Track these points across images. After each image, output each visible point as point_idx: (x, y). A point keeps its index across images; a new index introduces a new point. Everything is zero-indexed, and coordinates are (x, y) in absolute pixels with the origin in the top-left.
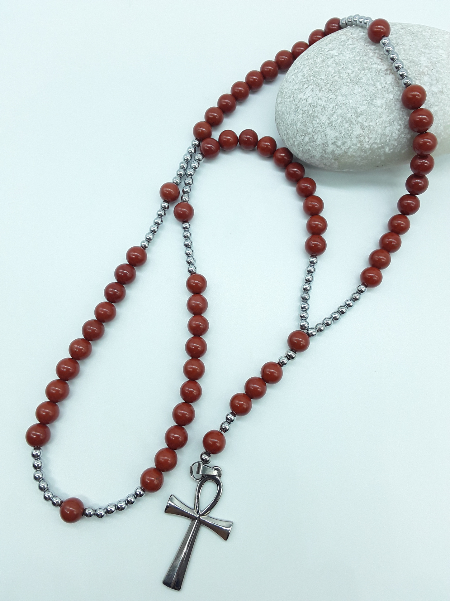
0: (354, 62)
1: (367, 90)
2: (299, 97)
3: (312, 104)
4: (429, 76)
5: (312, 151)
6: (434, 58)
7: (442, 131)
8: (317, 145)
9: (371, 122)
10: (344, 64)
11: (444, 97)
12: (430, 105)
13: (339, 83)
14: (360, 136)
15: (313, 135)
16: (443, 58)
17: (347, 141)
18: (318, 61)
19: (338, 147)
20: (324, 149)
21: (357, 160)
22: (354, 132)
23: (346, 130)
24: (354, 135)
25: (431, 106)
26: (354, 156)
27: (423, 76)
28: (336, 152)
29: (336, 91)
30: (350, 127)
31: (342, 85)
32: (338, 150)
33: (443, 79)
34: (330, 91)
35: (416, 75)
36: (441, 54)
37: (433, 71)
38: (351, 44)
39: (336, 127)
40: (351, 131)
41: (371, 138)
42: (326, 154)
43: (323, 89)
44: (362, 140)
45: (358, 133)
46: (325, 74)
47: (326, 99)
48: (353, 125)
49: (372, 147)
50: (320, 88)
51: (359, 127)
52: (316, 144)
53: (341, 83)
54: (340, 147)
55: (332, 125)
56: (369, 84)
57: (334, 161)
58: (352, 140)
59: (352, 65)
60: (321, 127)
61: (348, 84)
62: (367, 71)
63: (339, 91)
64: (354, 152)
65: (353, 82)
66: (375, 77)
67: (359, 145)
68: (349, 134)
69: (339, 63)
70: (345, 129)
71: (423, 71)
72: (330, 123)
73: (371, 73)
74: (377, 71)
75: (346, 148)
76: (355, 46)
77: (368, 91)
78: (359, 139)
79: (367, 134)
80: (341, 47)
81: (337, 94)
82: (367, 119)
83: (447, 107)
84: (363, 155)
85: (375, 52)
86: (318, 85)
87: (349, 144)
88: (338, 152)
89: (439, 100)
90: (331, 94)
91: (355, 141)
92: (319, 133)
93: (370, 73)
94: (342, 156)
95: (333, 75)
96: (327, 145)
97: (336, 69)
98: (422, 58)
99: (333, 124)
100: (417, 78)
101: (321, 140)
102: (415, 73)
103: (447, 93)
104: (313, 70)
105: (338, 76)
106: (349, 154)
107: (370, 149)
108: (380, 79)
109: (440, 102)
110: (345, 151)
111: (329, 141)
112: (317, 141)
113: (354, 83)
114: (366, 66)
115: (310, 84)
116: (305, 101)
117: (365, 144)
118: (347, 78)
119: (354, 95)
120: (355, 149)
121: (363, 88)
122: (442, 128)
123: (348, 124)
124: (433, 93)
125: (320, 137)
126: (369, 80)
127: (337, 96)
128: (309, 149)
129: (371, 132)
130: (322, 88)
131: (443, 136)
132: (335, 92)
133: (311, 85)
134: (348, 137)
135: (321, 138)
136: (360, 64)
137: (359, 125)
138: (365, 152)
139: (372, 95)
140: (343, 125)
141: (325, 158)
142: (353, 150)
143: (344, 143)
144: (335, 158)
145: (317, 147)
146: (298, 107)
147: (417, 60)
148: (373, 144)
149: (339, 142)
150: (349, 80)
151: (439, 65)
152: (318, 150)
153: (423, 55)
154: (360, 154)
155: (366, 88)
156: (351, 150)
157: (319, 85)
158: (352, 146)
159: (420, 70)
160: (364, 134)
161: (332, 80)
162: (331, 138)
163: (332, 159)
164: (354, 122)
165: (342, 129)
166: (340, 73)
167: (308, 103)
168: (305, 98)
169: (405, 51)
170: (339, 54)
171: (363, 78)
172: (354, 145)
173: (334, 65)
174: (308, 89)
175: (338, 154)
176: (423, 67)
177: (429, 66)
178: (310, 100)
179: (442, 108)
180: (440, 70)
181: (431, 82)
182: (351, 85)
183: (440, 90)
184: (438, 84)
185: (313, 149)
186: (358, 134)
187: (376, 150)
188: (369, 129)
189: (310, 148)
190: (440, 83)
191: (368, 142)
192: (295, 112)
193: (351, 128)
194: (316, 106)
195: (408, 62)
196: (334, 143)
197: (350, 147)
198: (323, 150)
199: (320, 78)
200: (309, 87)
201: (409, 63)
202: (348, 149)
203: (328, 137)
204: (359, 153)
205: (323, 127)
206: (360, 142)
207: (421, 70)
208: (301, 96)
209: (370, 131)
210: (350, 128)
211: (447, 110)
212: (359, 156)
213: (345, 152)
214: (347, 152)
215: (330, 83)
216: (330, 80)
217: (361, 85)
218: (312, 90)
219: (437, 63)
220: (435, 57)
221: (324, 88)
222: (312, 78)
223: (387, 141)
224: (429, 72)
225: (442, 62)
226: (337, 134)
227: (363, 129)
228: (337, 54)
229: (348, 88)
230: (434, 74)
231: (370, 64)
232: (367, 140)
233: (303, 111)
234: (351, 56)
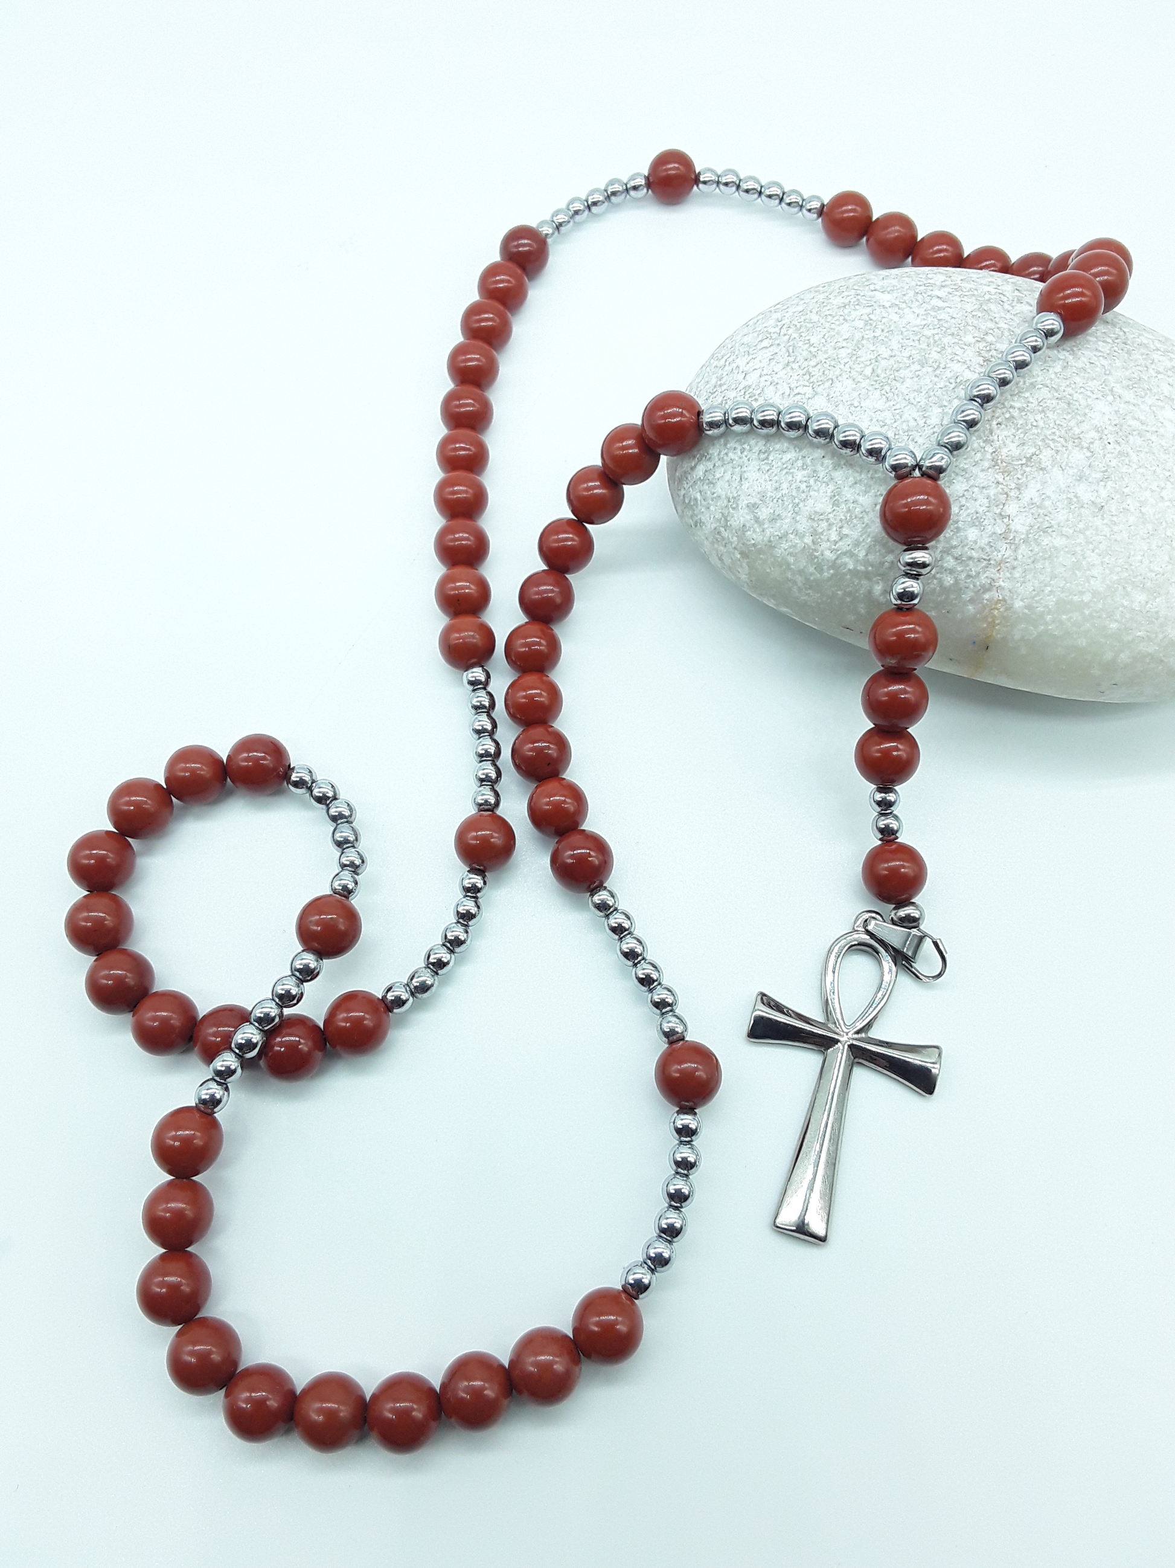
0: (911, 336)
1: (897, 411)
2: (738, 362)
3: (751, 390)
4: (1089, 454)
5: (699, 507)
6: (1134, 418)
7: (1050, 612)
8: (715, 495)
9: (864, 496)
10: (886, 330)
11: (1098, 522)
12: (1046, 524)
13: (842, 366)
14: (821, 517)
15: (717, 465)
16: (1162, 430)
17: (784, 515)
18: (835, 302)
19: (757, 520)
20: (726, 512)
21: (795, 583)
22: (811, 502)
23: (793, 487)
24: (807, 508)
25: (1050, 530)
26: (788, 564)
27: (1070, 448)
28: (749, 533)
29: (821, 383)
30: (805, 482)
31: (845, 376)
32: (754, 531)
33: (1126, 479)
34: (807, 377)
35: (1053, 437)
36: (1162, 420)
37: (1109, 446)
38: (938, 297)
39: (774, 468)
40: (804, 496)
41: (847, 536)
42: (726, 527)
43: (795, 366)
44: (821, 530)
45: (819, 507)
46: (824, 335)
47: (788, 392)
48: (816, 481)
49: (839, 562)
50: (791, 359)
51: (829, 494)
52: (713, 490)
53: (847, 368)
54: (764, 524)
55: (767, 458)
56: (912, 401)
57: (739, 556)
58: (798, 518)
59: (901, 341)
60: (741, 453)
61: (860, 378)
62: (930, 370)
63: (827, 384)
64: (790, 554)
65: (877, 378)
66: (939, 393)
67: (808, 540)
68: (797, 501)
69: (874, 325)
70: (790, 483)
71: (1081, 436)
72: (764, 453)
73: (936, 379)
74: (952, 381)
75: (776, 533)
76: (946, 304)
77: (898, 417)
78: (815, 525)
79: (841, 520)
80: (911, 293)
81: (820, 390)
82: (856, 483)
83: (1093, 551)
84: (811, 574)
85: (982, 339)
86: (791, 351)
87: (785, 527)
88: (754, 536)
89: (1081, 526)
90: (807, 384)
91: (803, 525)
92: (729, 466)
93: (933, 378)
94: (760, 552)
95: (839, 345)
96: (734, 506)
97: (858, 335)
98: (1101, 406)
99: (771, 458)
100: (1052, 445)
101: (727, 484)
102: (1054, 430)
103: (1115, 519)
104: (808, 316)
105: (850, 351)
106: (778, 552)
107: (834, 565)
108: (950, 402)
109: (1080, 532)
110: (770, 541)
111: (742, 497)
112: (719, 484)
113: (876, 381)
114: (934, 355)
115: (777, 342)
116: (741, 377)
117: (825, 545)
118: (868, 363)
119: (857, 409)
120: (795, 546)
121: (892, 403)
122: (1051, 601)
123: (805, 472)
124: (1075, 500)
125: (728, 476)
126: (919, 391)
127: (817, 394)
128: (696, 499)
129: (851, 519)
130: (794, 362)
131: (1047, 624)
132: (818, 384)
133: (778, 345)
134: (790, 506)
135: (728, 481)
136: (924, 346)
137: (831, 487)
138: (819, 568)
139: (902, 429)
140: (791, 471)
141: (723, 539)
142: (790, 547)
143: (774, 519)
144: (744, 549)
145: (713, 501)
146: (721, 386)
147: (1083, 402)
148: (844, 553)
149: (764, 510)
150: (868, 371)
151: (1139, 441)
152: (712, 508)
153: (1108, 398)
154: (805, 567)
155: (898, 406)
156: (785, 545)
157: (793, 352)
158: (792, 536)
159: (1075, 429)
160: (831, 516)
161: (830, 353)
162: (751, 490)
163: (735, 548)
164: (821, 476)
165: (786, 479)
166: (859, 346)
167: (744, 383)
168: (745, 369)
169: (1064, 368)
170: (892, 305)
171: (908, 380)
172: (796, 533)
173: (860, 324)
174: (764, 351)
175: (753, 542)
176: (1085, 427)
177: (1106, 432)
178: (752, 379)
179: (1078, 549)
180: (1131, 453)
181: (1087, 471)
182: (865, 384)
183: (1099, 501)
184: (1102, 483)
185: (703, 502)
186: (817, 509)
187: (848, 577)
188: (849, 510)
189: (698, 496)
190: (1110, 483)
191: (836, 543)
192: (710, 394)
193: (807, 487)
194: (757, 397)
195: (1054, 396)
196: (752, 507)
197: (786, 534)
198: (723, 514)
199: (807, 338)
200: (769, 349)
201: (1054, 402)
202: (780, 538)
203: (746, 485)
204: (803, 563)
205: (745, 453)
206: (814, 533)
207: (1077, 431)
208: (741, 362)
209: (851, 516)
210: (803, 486)
211: (1090, 560)
212: (801, 572)
213: (770, 546)
214: (775, 547)
215: (821, 357)
216: (826, 352)
217: (890, 395)
218: (772, 357)
219: (1134, 433)
220: (1142, 418)
221: (798, 364)
222: (790, 331)
223: (884, 563)
224: (1097, 446)
225: (1154, 438)
226: (769, 487)
227: (836, 504)
228: (887, 305)
229: (854, 386)
230: (1108, 455)
231: (950, 357)
232: (834, 537)
233: (725, 398)
234: (918, 321)
